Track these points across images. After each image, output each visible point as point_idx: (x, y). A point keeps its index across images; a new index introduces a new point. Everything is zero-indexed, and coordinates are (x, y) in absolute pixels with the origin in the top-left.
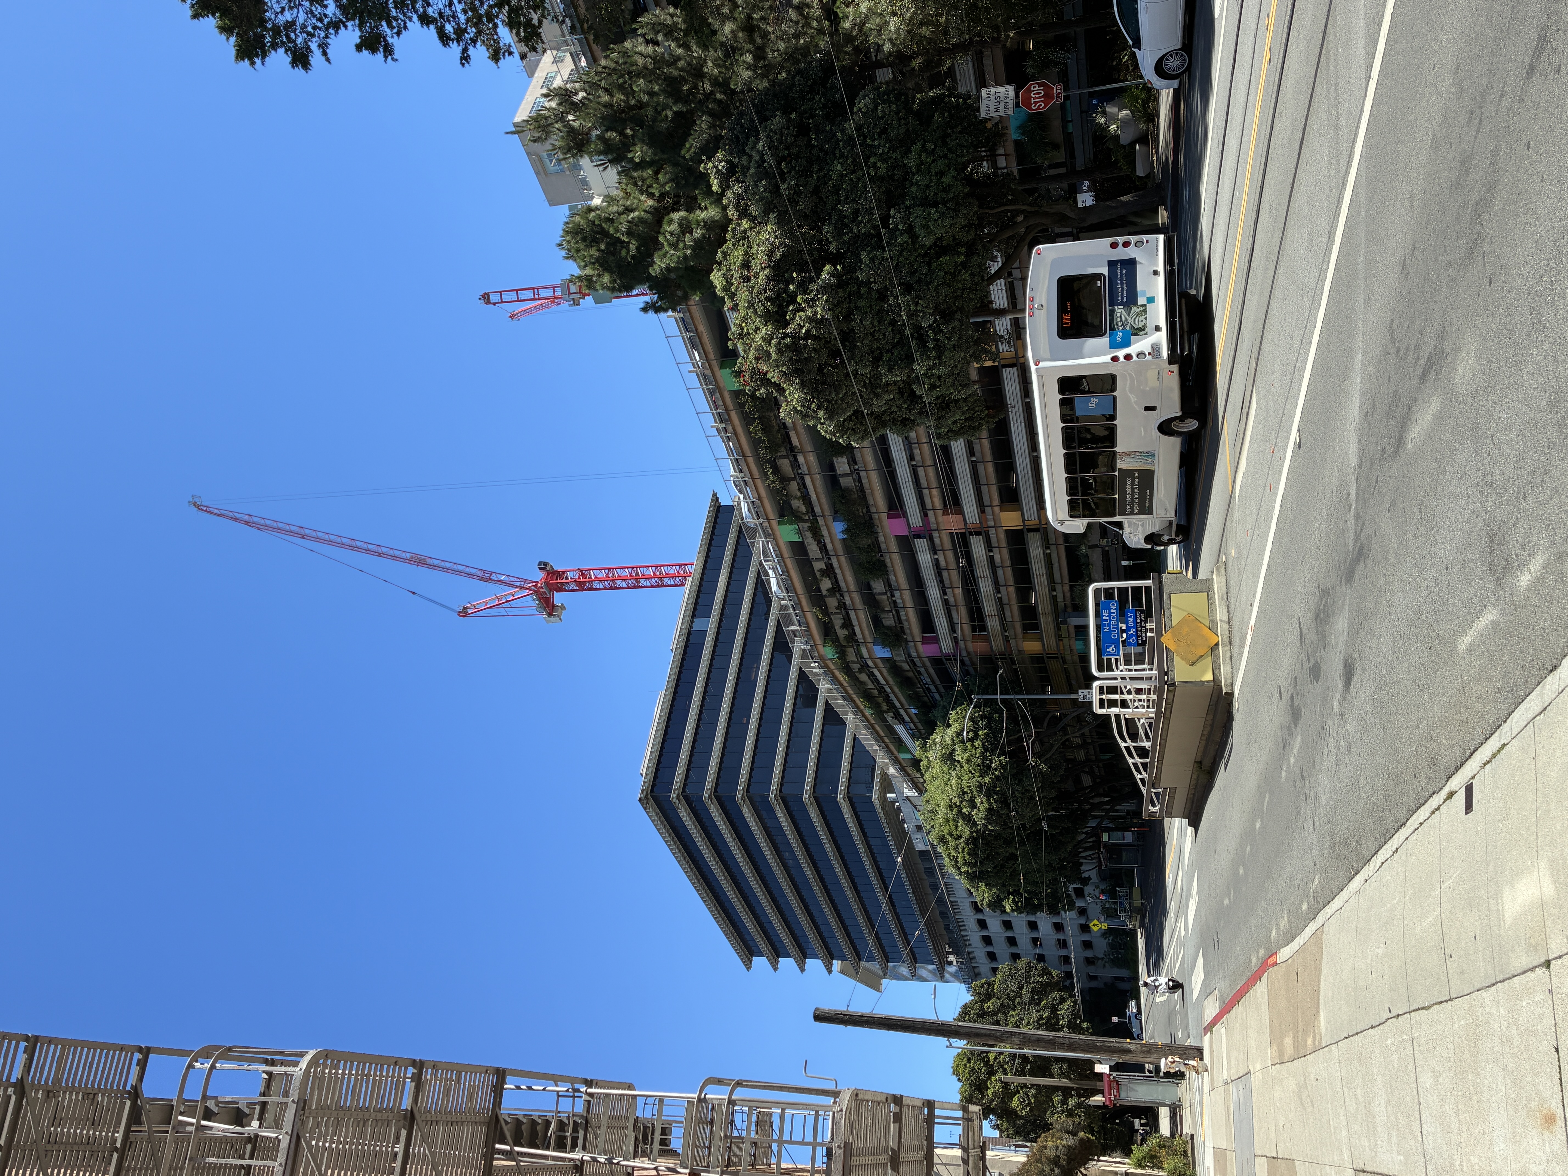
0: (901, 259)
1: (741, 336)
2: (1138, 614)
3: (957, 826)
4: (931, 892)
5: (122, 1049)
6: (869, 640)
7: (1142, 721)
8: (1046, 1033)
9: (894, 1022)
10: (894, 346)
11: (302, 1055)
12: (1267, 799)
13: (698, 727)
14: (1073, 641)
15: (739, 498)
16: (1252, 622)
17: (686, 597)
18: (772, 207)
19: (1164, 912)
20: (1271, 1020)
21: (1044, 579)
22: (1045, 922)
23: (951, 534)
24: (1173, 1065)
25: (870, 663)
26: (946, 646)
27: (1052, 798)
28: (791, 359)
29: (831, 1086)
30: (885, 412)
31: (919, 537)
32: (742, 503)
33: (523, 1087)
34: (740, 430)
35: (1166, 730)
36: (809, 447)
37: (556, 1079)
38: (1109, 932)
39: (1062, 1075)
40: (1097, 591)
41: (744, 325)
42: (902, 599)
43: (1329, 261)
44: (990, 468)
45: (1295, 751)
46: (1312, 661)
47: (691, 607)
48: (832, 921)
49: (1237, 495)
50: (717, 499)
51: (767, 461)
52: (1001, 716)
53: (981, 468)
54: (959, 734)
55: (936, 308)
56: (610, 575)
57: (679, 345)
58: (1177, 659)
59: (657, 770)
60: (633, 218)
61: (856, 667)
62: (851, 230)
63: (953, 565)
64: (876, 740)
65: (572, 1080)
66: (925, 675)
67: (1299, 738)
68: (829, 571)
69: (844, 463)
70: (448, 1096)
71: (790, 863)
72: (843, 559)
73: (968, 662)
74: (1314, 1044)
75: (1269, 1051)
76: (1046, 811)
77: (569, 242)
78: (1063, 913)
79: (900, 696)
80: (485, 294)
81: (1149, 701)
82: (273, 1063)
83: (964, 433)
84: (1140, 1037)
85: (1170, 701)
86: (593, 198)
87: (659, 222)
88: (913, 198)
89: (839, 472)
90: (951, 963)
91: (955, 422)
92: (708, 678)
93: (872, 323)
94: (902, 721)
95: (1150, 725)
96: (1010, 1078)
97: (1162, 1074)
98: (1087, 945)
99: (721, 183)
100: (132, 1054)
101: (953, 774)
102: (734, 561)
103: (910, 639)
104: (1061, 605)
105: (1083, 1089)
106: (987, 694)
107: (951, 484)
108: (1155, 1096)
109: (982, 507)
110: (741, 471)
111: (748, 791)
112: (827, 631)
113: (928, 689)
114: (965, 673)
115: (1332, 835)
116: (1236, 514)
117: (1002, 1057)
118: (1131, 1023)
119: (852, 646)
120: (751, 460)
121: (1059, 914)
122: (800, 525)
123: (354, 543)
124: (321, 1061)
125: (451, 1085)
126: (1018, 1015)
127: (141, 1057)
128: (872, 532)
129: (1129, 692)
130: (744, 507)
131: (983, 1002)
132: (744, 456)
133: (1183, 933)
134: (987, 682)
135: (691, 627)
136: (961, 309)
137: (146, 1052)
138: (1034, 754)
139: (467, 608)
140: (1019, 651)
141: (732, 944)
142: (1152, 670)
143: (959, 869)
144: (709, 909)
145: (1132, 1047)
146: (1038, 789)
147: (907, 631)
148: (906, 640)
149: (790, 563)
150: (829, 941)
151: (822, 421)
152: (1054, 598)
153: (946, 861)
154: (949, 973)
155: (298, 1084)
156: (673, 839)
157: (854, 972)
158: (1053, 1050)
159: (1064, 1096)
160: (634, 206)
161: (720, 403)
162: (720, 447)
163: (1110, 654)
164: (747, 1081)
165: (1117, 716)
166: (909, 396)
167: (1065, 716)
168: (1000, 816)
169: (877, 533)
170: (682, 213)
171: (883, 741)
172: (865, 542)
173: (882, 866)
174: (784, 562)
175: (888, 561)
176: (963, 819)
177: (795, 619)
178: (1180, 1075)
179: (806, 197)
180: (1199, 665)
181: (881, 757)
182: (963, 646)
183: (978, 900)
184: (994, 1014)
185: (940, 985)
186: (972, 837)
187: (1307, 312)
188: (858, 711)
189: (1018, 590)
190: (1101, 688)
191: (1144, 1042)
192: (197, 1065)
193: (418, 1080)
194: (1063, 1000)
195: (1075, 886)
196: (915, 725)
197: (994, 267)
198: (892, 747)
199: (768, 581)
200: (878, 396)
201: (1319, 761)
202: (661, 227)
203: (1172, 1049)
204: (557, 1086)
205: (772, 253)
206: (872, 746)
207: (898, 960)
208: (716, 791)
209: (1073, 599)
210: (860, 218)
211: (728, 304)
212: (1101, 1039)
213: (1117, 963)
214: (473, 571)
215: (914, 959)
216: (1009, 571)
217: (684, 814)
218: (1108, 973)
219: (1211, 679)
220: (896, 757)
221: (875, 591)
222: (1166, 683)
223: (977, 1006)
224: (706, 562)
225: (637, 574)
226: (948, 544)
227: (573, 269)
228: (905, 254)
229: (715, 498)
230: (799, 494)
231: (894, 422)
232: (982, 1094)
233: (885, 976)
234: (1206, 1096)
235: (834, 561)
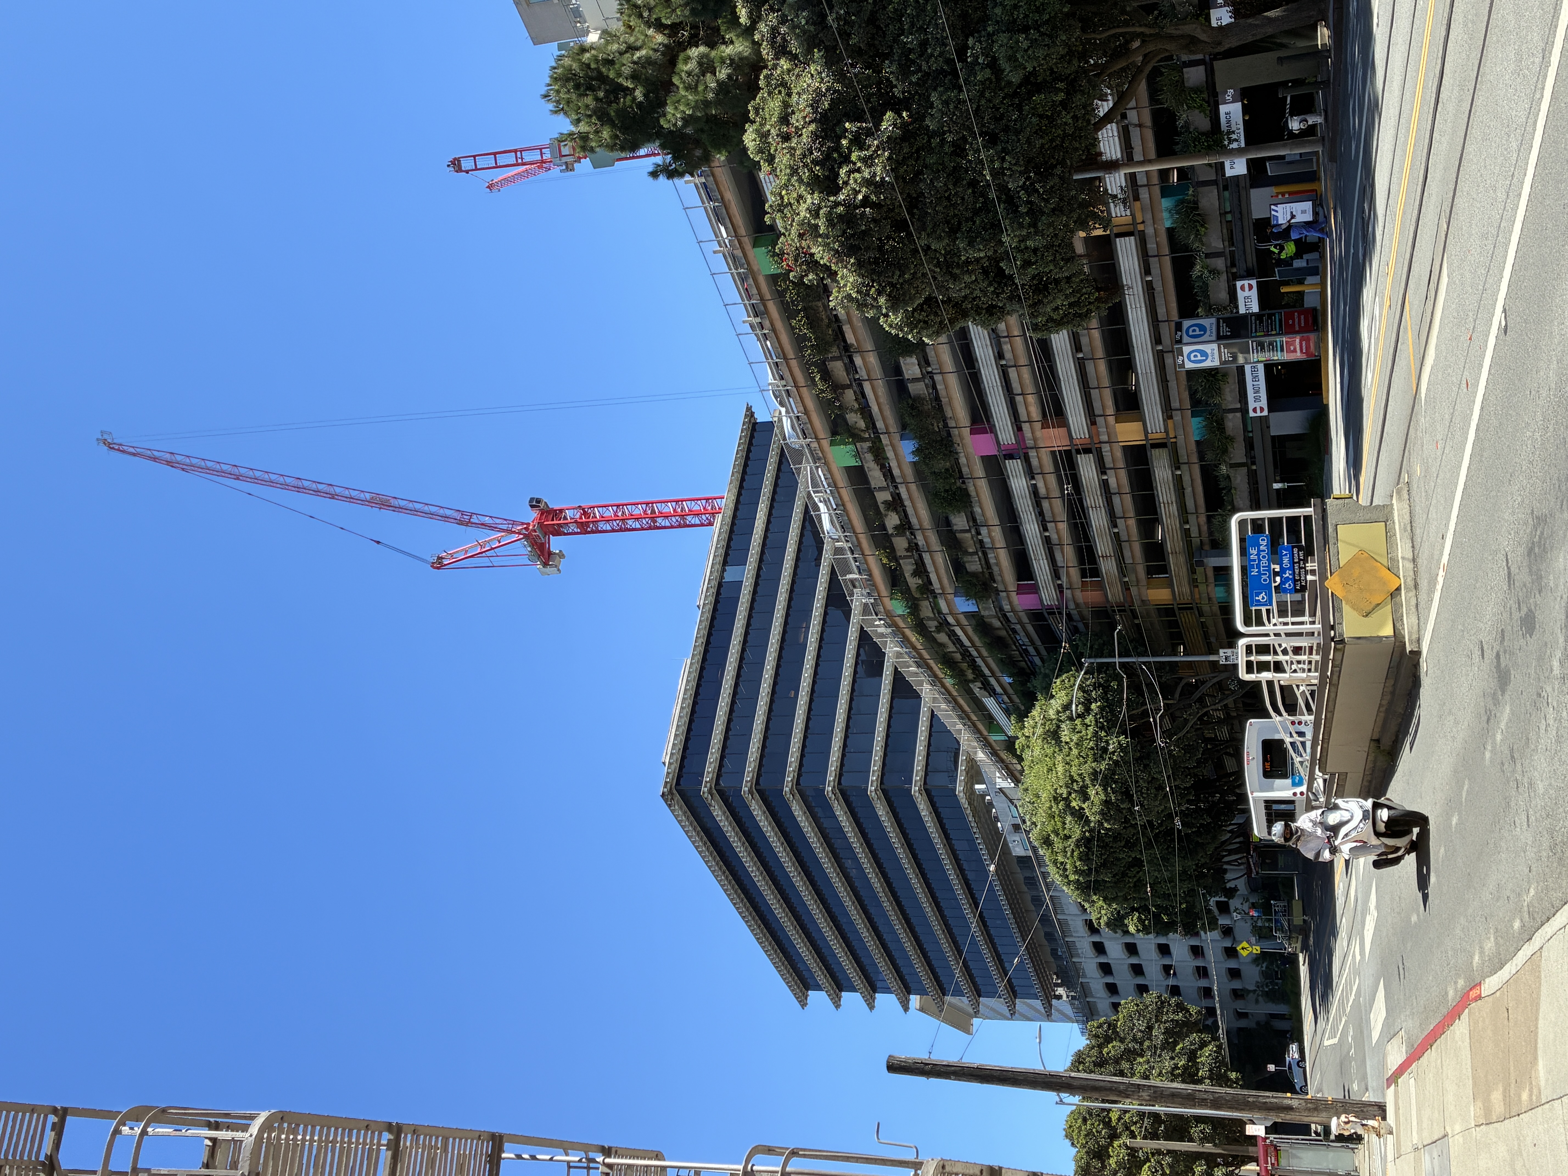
0: (983, 102)
1: (781, 207)
2: (1295, 552)
3: (1064, 823)
4: (1033, 908)
5: (33, 1111)
6: (950, 590)
7: (1302, 688)
8: (1183, 1086)
9: (988, 1072)
10: (976, 212)
11: (252, 1118)
12: (1466, 788)
13: (733, 703)
14: (1211, 587)
15: (780, 413)
16: (1445, 559)
17: (715, 539)
18: (817, 41)
19: (1333, 932)
20: (1474, 1069)
21: (1174, 509)
22: (1179, 945)
23: (1053, 453)
24: (1348, 1126)
25: (950, 619)
26: (1048, 596)
27: (1185, 788)
28: (844, 232)
29: (910, 1157)
30: (965, 297)
31: (1011, 457)
32: (784, 419)
33: (526, 1156)
34: (779, 325)
35: (1332, 701)
36: (869, 345)
37: (566, 1147)
38: (1264, 956)
39: (1204, 1139)
40: (1242, 523)
41: (784, 192)
42: (990, 536)
43: (1543, 88)
44: (1102, 367)
45: (1503, 725)
46: (1525, 609)
47: (722, 551)
48: (908, 946)
49: (1423, 396)
50: (752, 414)
51: (813, 364)
52: (1120, 685)
53: (1090, 367)
54: (1067, 707)
55: (1029, 161)
56: (620, 514)
57: (701, 217)
58: (1346, 608)
59: (683, 758)
60: (639, 58)
61: (932, 625)
62: (919, 69)
63: (1056, 493)
64: (960, 717)
65: (586, 1148)
66: (1022, 634)
67: (1508, 709)
68: (896, 503)
69: (913, 364)
70: (433, 1168)
71: (853, 873)
72: (913, 487)
73: (1076, 617)
74: (1531, 1100)
75: (1472, 1109)
76: (1180, 805)
77: (558, 92)
78: (1202, 933)
79: (990, 660)
80: (455, 159)
81: (1310, 662)
82: (217, 1127)
83: (1068, 323)
84: (1304, 1090)
85: (1338, 662)
86: (588, 32)
87: (672, 62)
88: (998, 22)
89: (907, 377)
90: (1059, 997)
91: (1056, 309)
92: (745, 642)
93: (945, 185)
94: (992, 693)
95: (1312, 693)
96: (1139, 1142)
97: (1332, 1137)
98: (1234, 974)
99: (750, 12)
100: (46, 1117)
101: (1059, 758)
102: (774, 492)
103: (1001, 588)
104: (1196, 541)
105: (1232, 1156)
106: (1101, 657)
107: (1051, 388)
108: (1325, 1164)
109: (1092, 417)
110: (782, 378)
111: (798, 783)
112: (895, 579)
113: (1026, 651)
114: (1074, 630)
115: (1551, 832)
116: (1423, 421)
117: (1127, 1115)
118: (1291, 1073)
119: (928, 598)
120: (794, 363)
121: (1197, 934)
122: (858, 445)
123: (300, 484)
124: (276, 1125)
125: (436, 1154)
126: (1148, 1062)
127: (56, 1120)
128: (951, 452)
129: (1285, 652)
130: (787, 424)
131: (1100, 1046)
132: (785, 358)
133: (1358, 958)
134: (1101, 641)
135: (722, 577)
136: (1062, 163)
137: (63, 1114)
138: (1163, 732)
139: (442, 558)
140: (1143, 601)
141: (782, 975)
142: (1313, 623)
143: (1067, 876)
144: (752, 931)
145: (1295, 1103)
146: (1169, 777)
147: (998, 578)
148: (997, 590)
149: (847, 494)
150: (905, 971)
151: (884, 311)
152: (1187, 533)
153: (1051, 869)
154: (1058, 1010)
155: (248, 1154)
156: (705, 844)
157: (937, 1010)
158: (1193, 1106)
159: (1207, 1164)
160: (639, 44)
161: (754, 291)
162: (755, 347)
163: (1258, 603)
164: (804, 1150)
165: (1270, 683)
166: (996, 276)
167: (1203, 683)
168: (1119, 810)
169: (957, 453)
170: (702, 49)
171: (969, 719)
172: (942, 465)
173: (970, 876)
174: (839, 493)
175: (971, 489)
176: (1072, 814)
177: (854, 565)
178: (1356, 1139)
179: (860, 27)
180: (1375, 616)
181: (966, 739)
182: (1070, 596)
183: (1094, 917)
184: (1117, 1061)
185: (1046, 1025)
186: (1083, 837)
187: (1515, 155)
188: (936, 680)
189: (1140, 523)
190: (1249, 649)
191: (1309, 1097)
192: (125, 1130)
193: (395, 1147)
194: (1203, 1045)
195: (1217, 899)
196: (1009, 698)
197: (1104, 108)
198: (981, 726)
199: (819, 517)
200: (955, 278)
201: (1534, 738)
202: (675, 65)
203: (1345, 1106)
204: (567, 1154)
205: (817, 102)
206: (955, 724)
207: (992, 994)
208: (757, 783)
209: (1211, 533)
210: (929, 51)
211: (765, 167)
212: (1254, 1093)
213: (1273, 996)
214: (448, 513)
215: (1013, 992)
216: (1128, 499)
217: (718, 812)
218: (1262, 1009)
219: (1392, 634)
220: (985, 739)
221: (955, 528)
222: (1332, 639)
223: (1094, 1052)
224: (739, 494)
225: (653, 512)
226: (1049, 466)
227: (564, 125)
228: (987, 95)
229: (750, 413)
230: (857, 406)
231: (978, 310)
232: (1103, 1163)
233: (976, 1014)
234: (1390, 1165)
235: (903, 490)
